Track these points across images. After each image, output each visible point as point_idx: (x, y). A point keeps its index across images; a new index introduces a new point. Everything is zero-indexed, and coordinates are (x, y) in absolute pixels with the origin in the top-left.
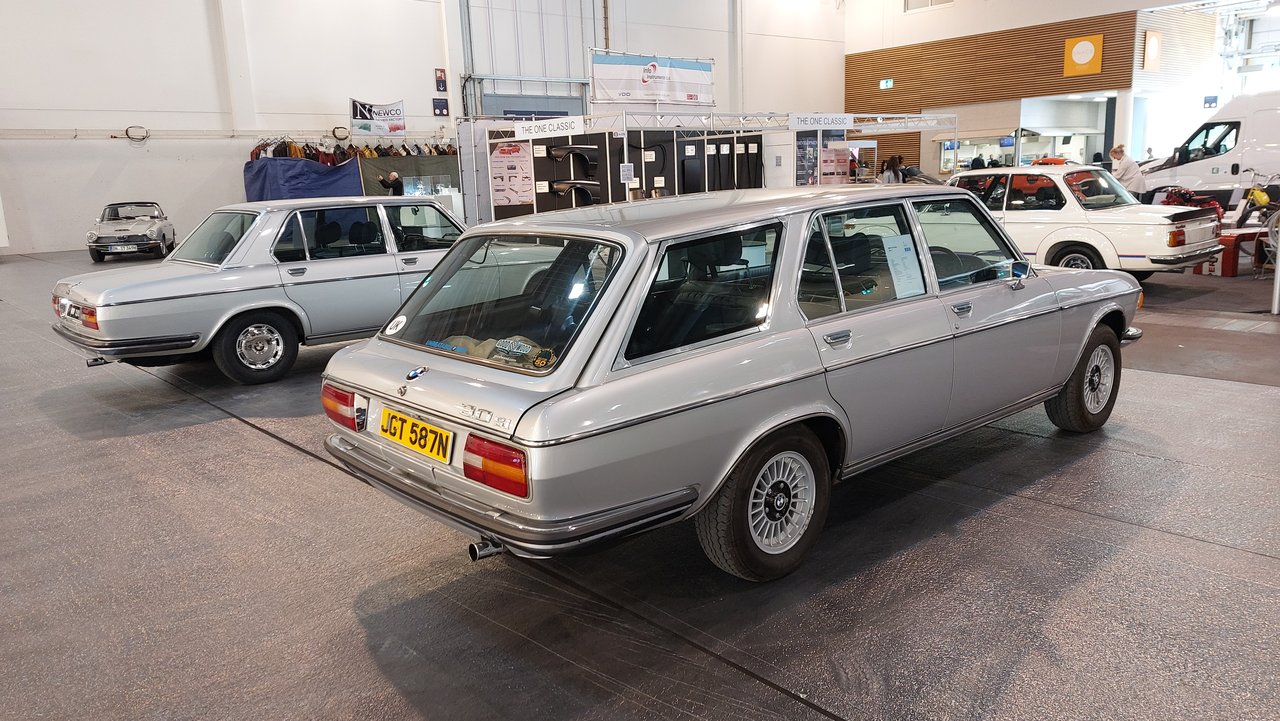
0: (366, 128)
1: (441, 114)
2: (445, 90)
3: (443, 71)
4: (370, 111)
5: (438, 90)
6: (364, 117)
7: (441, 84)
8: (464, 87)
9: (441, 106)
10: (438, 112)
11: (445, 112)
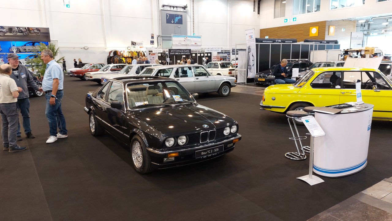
0: (134, 47)
1: (152, 44)
2: (153, 39)
3: (153, 34)
4: (135, 43)
5: (152, 39)
6: (134, 45)
7: (152, 37)
8: (158, 38)
9: (152, 42)
10: (151, 43)
11: (153, 43)
